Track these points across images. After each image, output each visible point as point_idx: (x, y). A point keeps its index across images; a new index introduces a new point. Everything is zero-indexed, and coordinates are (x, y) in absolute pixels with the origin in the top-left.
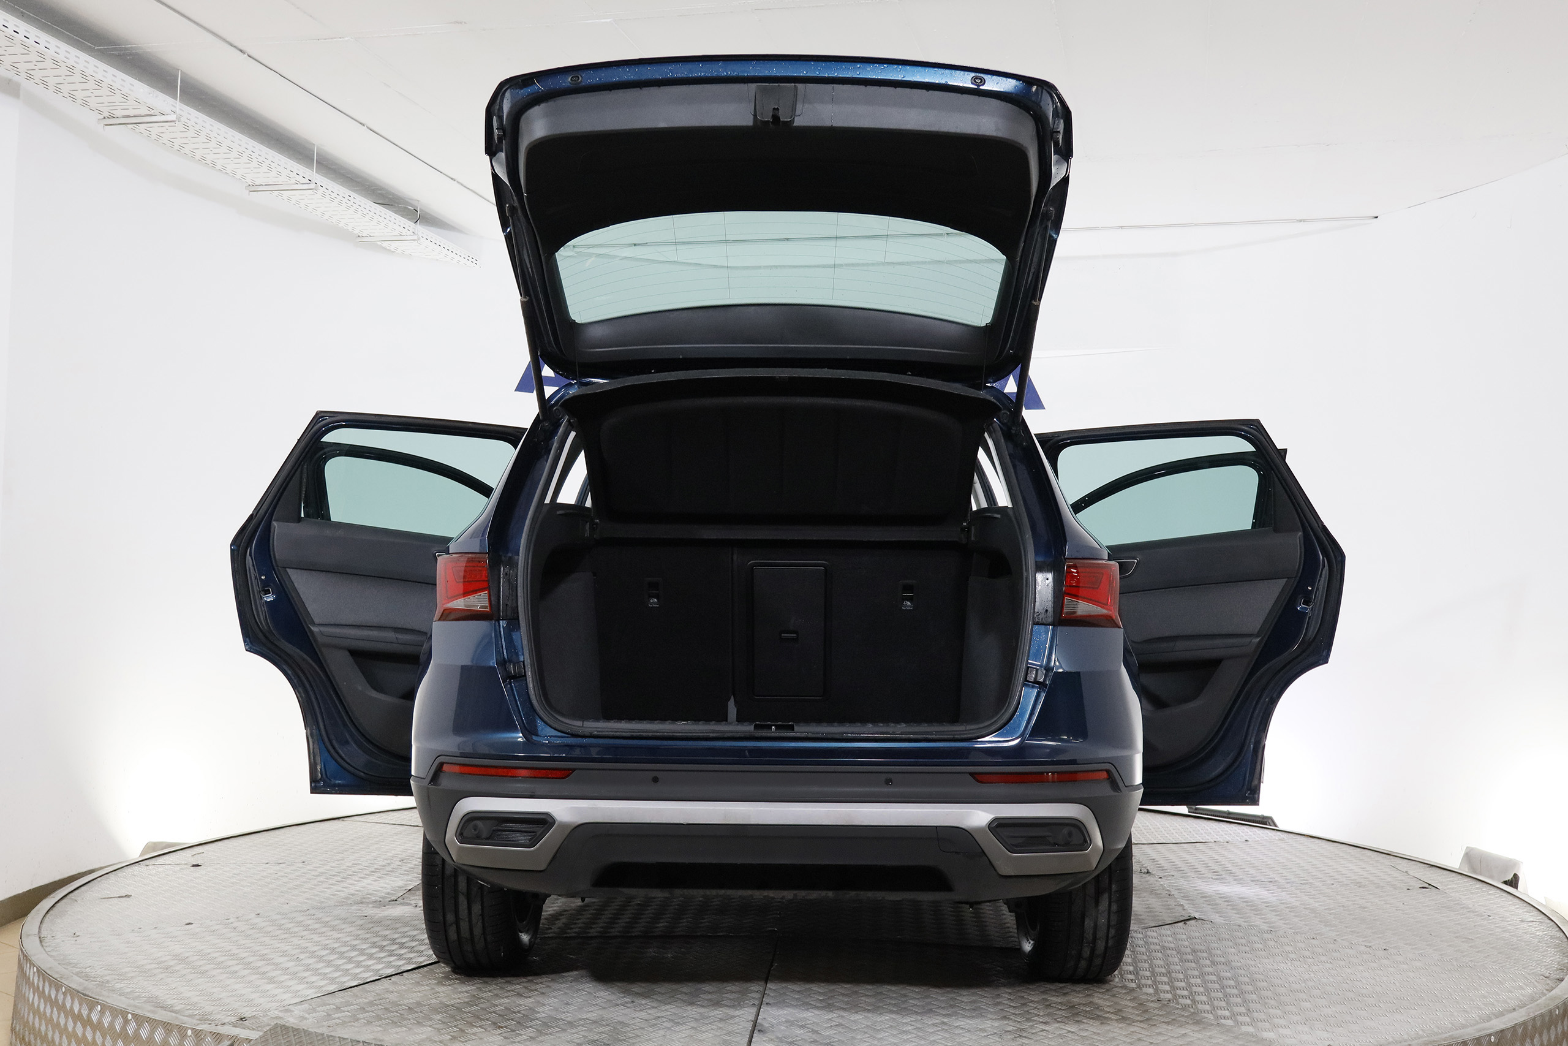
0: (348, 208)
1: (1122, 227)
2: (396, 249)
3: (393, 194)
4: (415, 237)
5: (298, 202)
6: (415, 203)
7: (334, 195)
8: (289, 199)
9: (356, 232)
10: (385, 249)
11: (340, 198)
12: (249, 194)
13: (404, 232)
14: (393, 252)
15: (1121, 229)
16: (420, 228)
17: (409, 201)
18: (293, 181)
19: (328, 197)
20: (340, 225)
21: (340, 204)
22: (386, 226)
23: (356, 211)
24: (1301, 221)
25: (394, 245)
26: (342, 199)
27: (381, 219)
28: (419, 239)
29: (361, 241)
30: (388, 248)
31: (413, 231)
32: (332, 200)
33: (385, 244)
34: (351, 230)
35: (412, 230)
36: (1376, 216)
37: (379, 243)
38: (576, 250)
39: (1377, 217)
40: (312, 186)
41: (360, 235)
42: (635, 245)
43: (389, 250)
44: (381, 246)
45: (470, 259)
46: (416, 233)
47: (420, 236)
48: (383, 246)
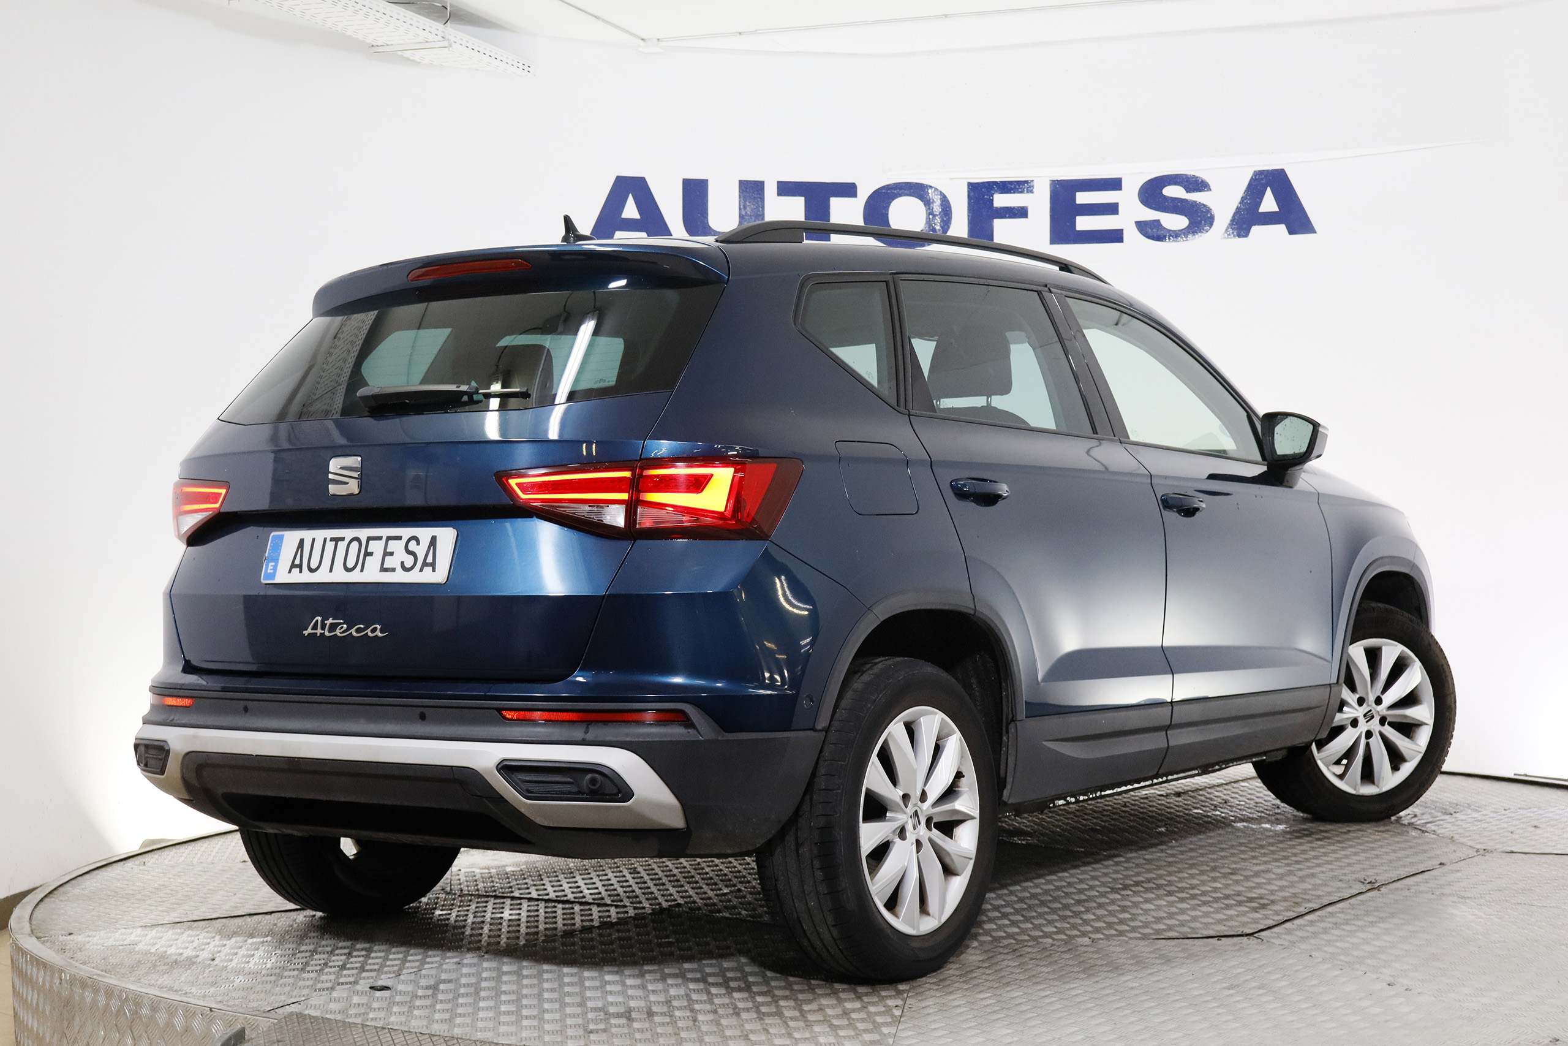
0: (356, 12)
2: (422, 59)
4: (445, 44)
5: (291, 9)
8: (280, 6)
9: (369, 41)
10: (408, 59)
11: (346, 1)
13: (431, 37)
14: (419, 63)
16: (452, 31)
19: (332, 1)
20: (348, 34)
21: (345, 7)
22: (406, 31)
23: (367, 16)
25: (417, 56)
26: (348, 2)
27: (398, 23)
28: (450, 46)
29: (373, 51)
30: (412, 58)
31: (443, 35)
32: (335, 3)
33: (407, 54)
34: (361, 39)
35: (440, 34)
37: (399, 53)
38: (661, 44)
41: (374, 44)
42: (740, 34)
43: (413, 61)
44: (402, 57)
45: (520, 65)
46: (447, 37)
47: (452, 41)
48: (405, 56)
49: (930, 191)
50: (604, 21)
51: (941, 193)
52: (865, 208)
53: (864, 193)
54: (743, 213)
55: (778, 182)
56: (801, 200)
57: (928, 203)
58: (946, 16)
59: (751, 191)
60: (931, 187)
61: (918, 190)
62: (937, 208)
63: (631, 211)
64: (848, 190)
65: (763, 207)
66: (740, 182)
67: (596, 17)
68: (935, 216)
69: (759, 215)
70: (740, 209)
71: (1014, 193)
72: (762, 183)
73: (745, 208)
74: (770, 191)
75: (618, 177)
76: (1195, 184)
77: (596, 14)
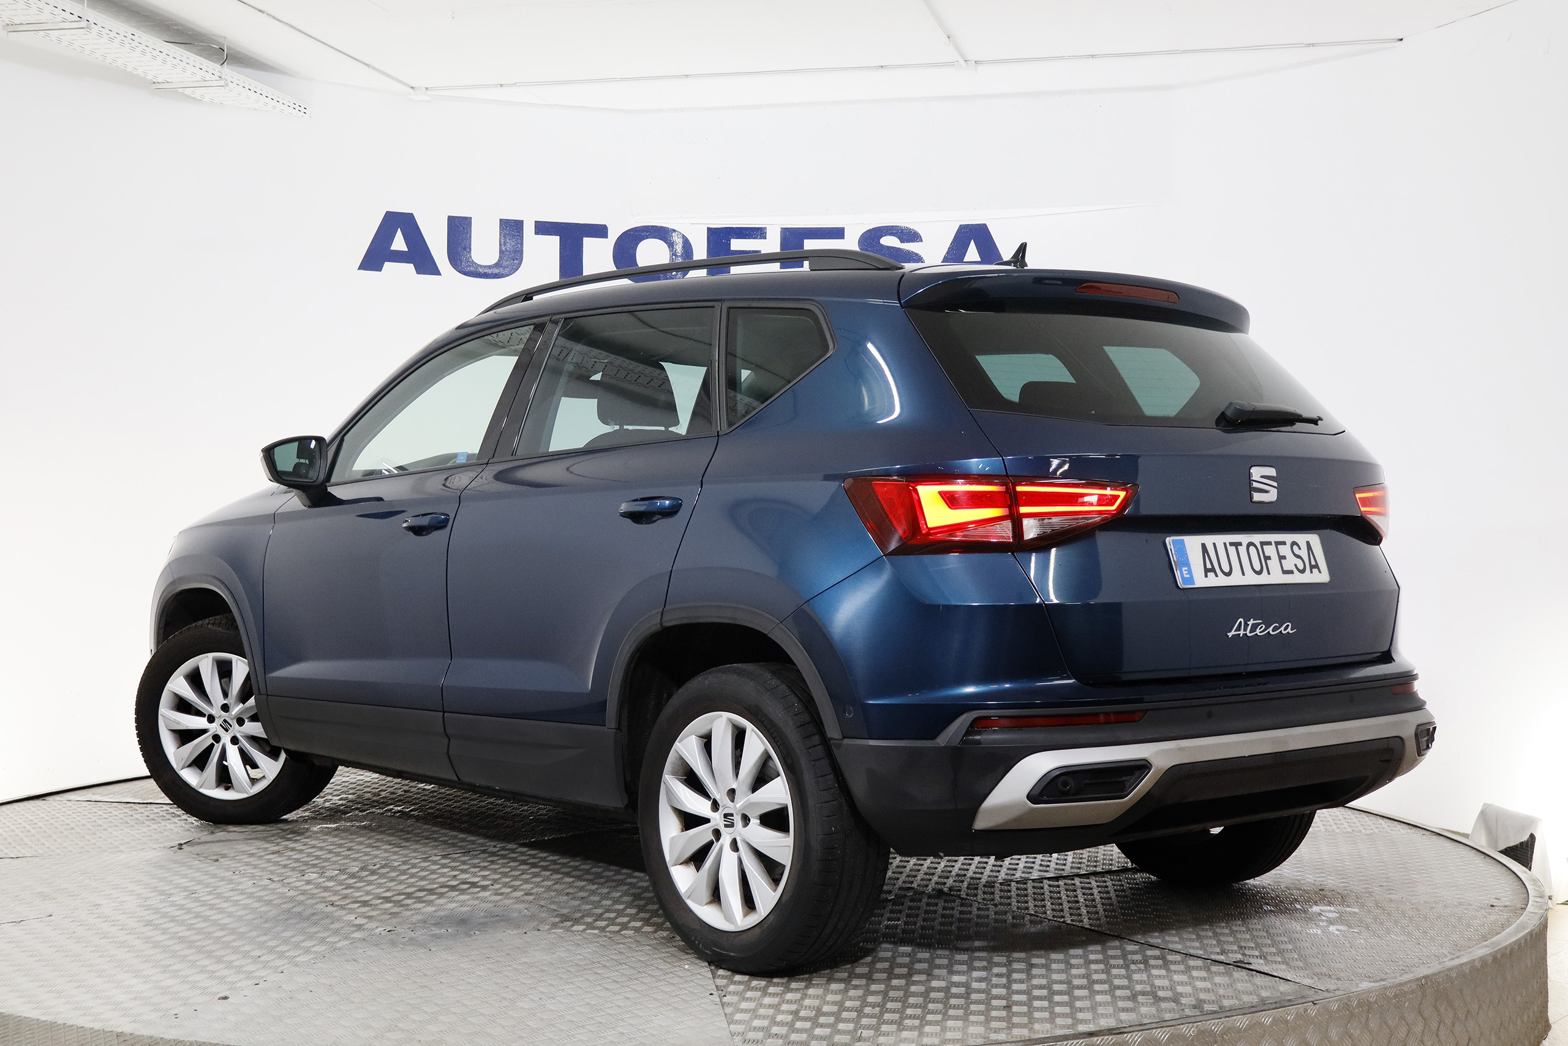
0: (133, 49)
1: (1093, 56)
2: (203, 96)
3: (192, 30)
4: (222, 83)
5: (70, 44)
6: (221, 40)
7: (112, 35)
8: (59, 40)
9: (150, 77)
10: (189, 97)
11: (121, 37)
12: (8, 35)
13: (208, 76)
14: (200, 100)
15: (1091, 58)
16: (229, 72)
17: (214, 38)
18: (59, 19)
19: (105, 36)
20: (128, 70)
21: (122, 44)
22: (184, 70)
23: (143, 53)
24: (1310, 45)
25: (198, 93)
26: (124, 39)
27: (175, 62)
28: (227, 85)
29: (155, 87)
30: (192, 96)
31: (220, 75)
32: (111, 40)
33: (188, 92)
34: (142, 75)
35: (217, 74)
36: (1401, 38)
37: (180, 90)
38: (429, 92)
39: (1402, 40)
40: (83, 24)
41: (155, 81)
42: (501, 86)
43: (194, 99)
44: (183, 94)
45: (297, 107)
46: (223, 77)
47: (229, 81)
48: (186, 93)
49: (673, 234)
50: (374, 68)
51: (684, 237)
52: (614, 247)
53: (614, 234)
54: (504, 249)
55: (536, 222)
56: (556, 240)
57: (671, 245)
58: (687, 76)
59: (512, 229)
60: (674, 231)
61: (661, 233)
62: (679, 248)
63: (399, 243)
64: (600, 231)
65: (522, 244)
66: (501, 220)
67: (366, 64)
68: (676, 256)
69: (518, 251)
70: (500, 245)
71: (749, 238)
72: (521, 222)
73: (505, 243)
74: (529, 229)
75: (388, 213)
76: (911, 236)
77: (366, 62)
